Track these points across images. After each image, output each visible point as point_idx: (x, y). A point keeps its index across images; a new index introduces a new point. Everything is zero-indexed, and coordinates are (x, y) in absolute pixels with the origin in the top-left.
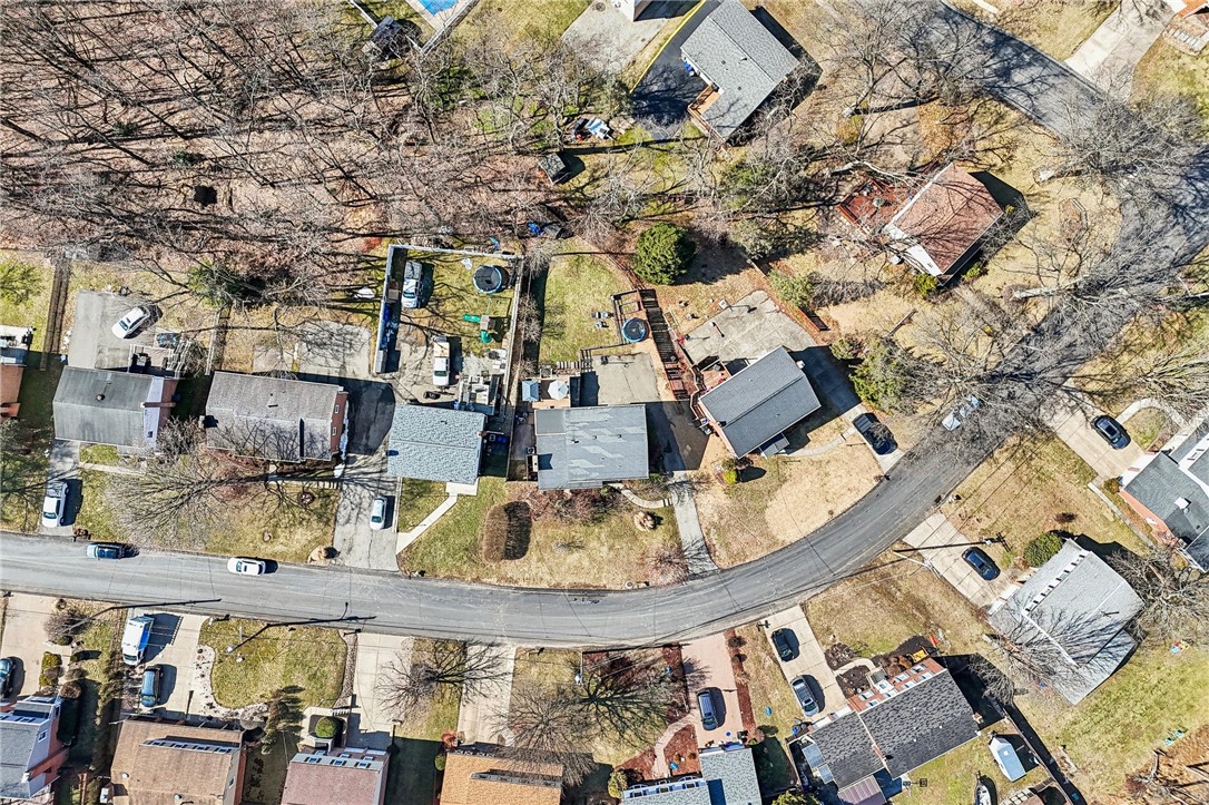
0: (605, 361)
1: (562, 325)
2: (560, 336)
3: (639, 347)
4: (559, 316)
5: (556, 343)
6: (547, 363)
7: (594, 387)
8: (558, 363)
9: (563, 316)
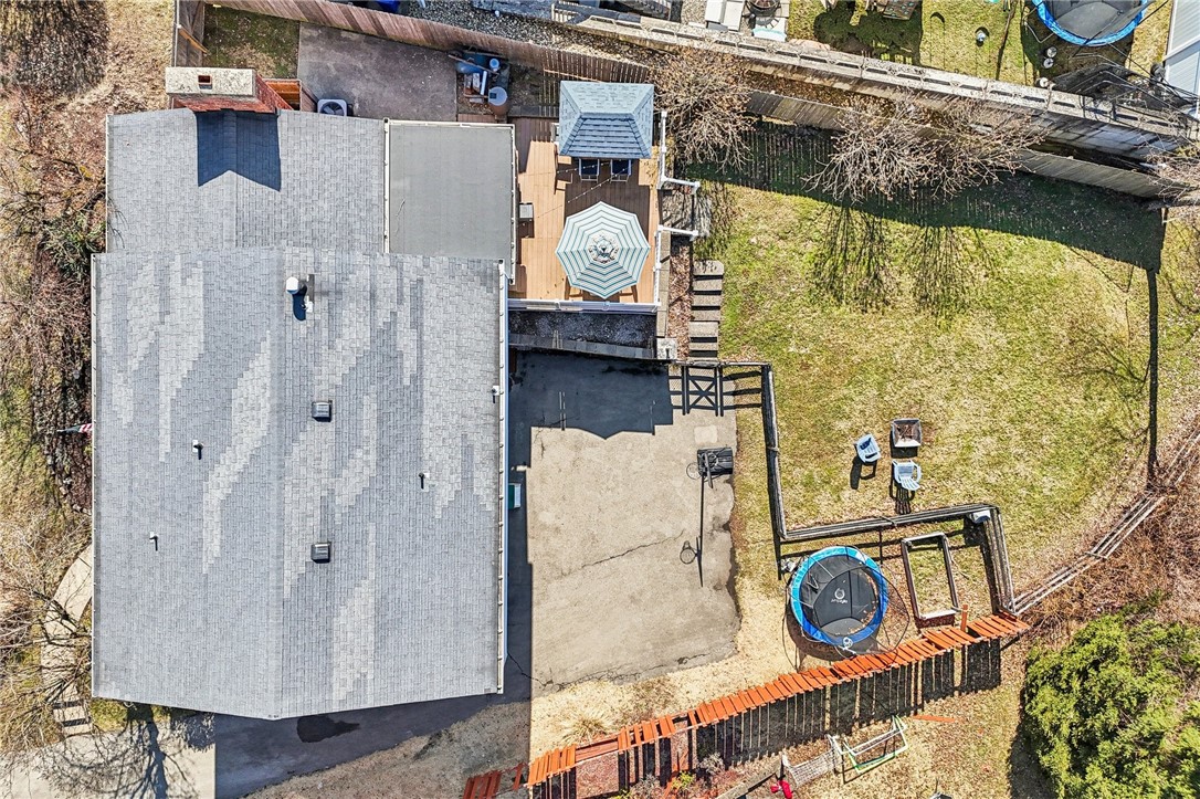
0: (715, 465)
1: (873, 296)
2: (828, 285)
3: (765, 612)
4: (908, 283)
5: (801, 267)
6: (721, 221)
7: (608, 415)
8: (718, 267)
9: (907, 301)
